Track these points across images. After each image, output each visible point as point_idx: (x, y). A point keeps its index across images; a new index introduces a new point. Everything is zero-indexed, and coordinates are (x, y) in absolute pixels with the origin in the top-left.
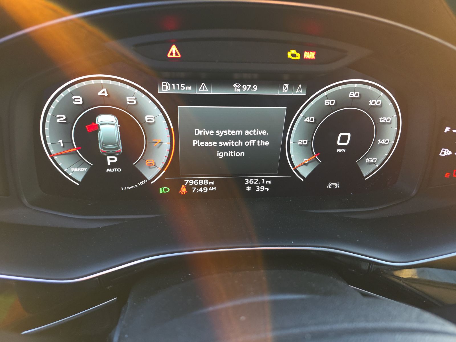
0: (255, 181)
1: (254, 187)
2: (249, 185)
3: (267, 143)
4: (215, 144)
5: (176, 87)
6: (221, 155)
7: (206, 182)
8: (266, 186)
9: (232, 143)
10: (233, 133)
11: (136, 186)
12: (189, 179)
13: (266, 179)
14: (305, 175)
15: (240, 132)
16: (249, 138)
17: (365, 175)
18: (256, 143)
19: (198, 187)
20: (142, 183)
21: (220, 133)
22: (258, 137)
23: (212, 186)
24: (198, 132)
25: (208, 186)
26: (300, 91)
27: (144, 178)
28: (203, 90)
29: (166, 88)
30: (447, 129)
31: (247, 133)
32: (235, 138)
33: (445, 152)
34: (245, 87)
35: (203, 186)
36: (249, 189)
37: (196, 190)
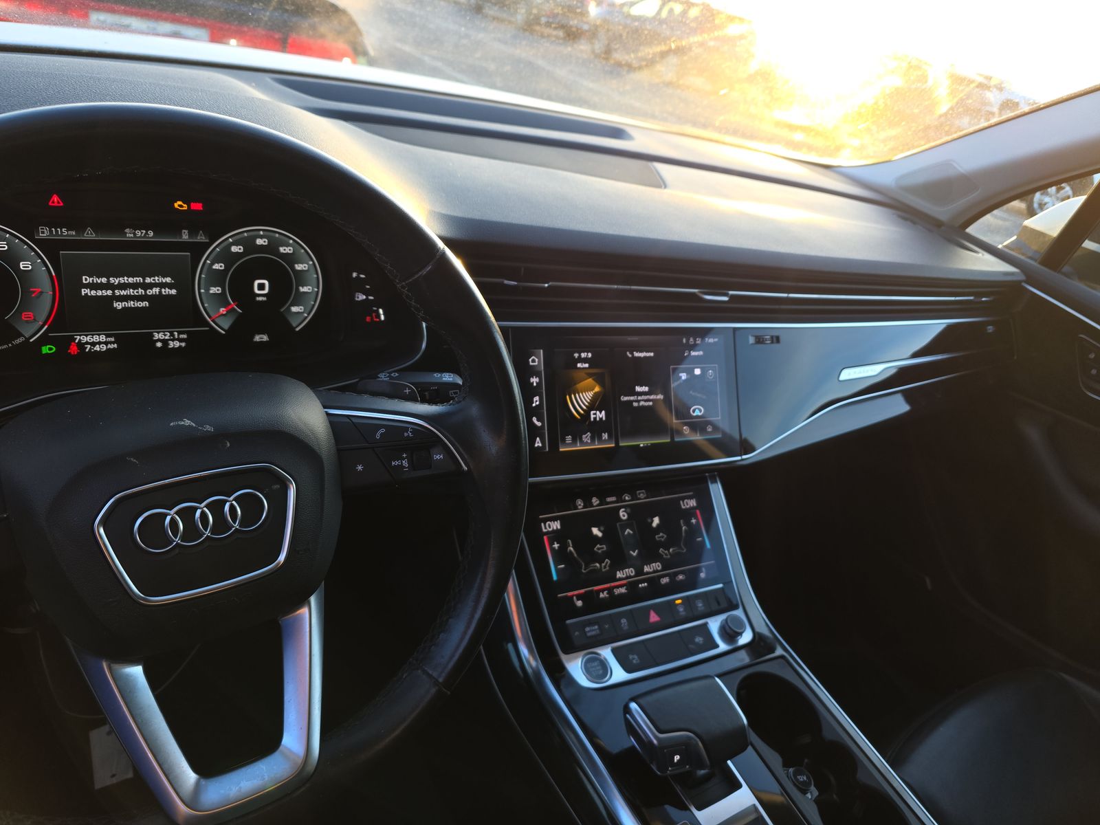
0: (165, 335)
1: (165, 342)
2: (159, 340)
3: (174, 292)
4: (109, 293)
5: (57, 231)
6: (119, 305)
7: (103, 338)
8: (180, 340)
9: (131, 292)
10: (131, 280)
11: (10, 345)
12: (80, 335)
13: (179, 333)
14: (226, 327)
15: (139, 280)
16: (151, 286)
17: (294, 325)
18: (160, 292)
19: (93, 344)
20: (18, 341)
21: (115, 281)
22: (162, 285)
23: (111, 343)
24: (86, 279)
25: (106, 343)
26: (201, 238)
27: (21, 335)
28: (89, 235)
29: (44, 233)
30: (355, 275)
31: (148, 280)
32: (135, 286)
33: (360, 296)
34: (138, 233)
35: (100, 343)
36: (159, 345)
37: (90, 349)
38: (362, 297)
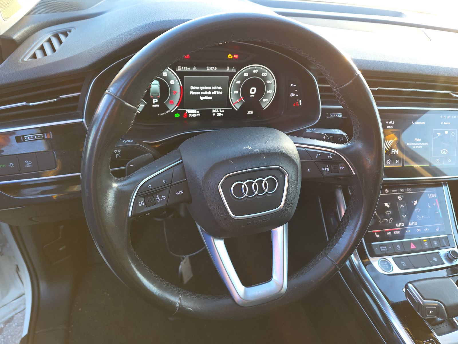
0: (217, 111)
1: (216, 113)
2: (214, 113)
3: (221, 93)
4: (199, 93)
5: (184, 68)
6: (202, 98)
7: (195, 111)
8: (222, 113)
9: (206, 93)
10: (207, 88)
11: (165, 113)
12: (188, 110)
13: (222, 110)
14: (238, 108)
15: (210, 88)
16: (214, 90)
17: (263, 107)
18: (217, 93)
19: (192, 114)
20: (168, 111)
21: (201, 88)
22: (217, 90)
23: (198, 113)
24: (192, 88)
25: (196, 113)
26: (234, 70)
27: (168, 109)
28: (195, 69)
29: (179, 69)
30: (292, 85)
31: (213, 88)
32: (208, 90)
33: (292, 95)
34: (211, 68)
35: (194, 113)
36: (214, 115)
37: (191, 116)
38: (293, 95)
